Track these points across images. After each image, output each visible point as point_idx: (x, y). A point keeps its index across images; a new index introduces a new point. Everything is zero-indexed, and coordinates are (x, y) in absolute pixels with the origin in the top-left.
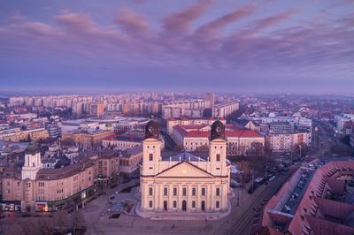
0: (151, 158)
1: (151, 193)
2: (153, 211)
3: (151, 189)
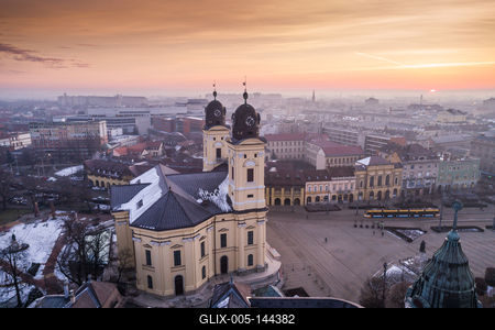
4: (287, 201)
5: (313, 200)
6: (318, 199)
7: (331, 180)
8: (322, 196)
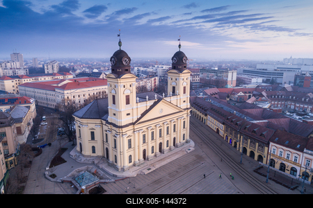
0: (128, 102)
1: (130, 146)
2: (134, 165)
3: (130, 141)
4: (252, 154)
5: (277, 167)
6: (283, 167)
7: (302, 151)
8: (289, 165)
